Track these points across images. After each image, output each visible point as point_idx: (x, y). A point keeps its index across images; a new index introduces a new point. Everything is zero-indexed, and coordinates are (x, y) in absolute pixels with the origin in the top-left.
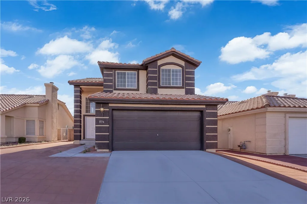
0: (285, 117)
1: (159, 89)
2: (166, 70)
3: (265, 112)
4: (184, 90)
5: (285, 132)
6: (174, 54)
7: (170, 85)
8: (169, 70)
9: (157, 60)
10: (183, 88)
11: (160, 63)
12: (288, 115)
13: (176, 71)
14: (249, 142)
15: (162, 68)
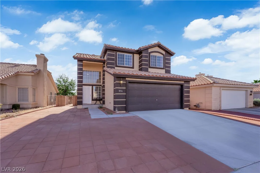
0: (220, 89)
1: (149, 68)
2: (154, 56)
3: (212, 87)
4: (164, 70)
5: (220, 98)
6: (160, 46)
7: (156, 66)
8: (156, 56)
9: (148, 49)
10: (164, 69)
11: (150, 50)
12: (221, 88)
13: (160, 57)
14: (202, 103)
15: (151, 54)
